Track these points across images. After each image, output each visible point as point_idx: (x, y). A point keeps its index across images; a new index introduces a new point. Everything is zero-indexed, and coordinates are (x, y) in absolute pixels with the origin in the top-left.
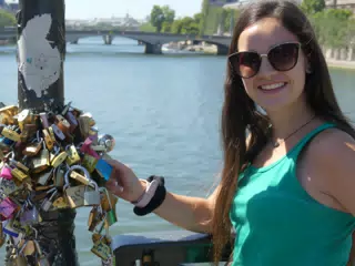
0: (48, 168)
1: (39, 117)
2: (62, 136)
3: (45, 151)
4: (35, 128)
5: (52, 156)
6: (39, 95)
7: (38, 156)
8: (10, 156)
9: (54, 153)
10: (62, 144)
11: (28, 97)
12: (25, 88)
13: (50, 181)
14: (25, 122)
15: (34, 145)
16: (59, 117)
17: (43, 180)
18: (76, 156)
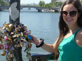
0: (16, 38)
1: (14, 26)
2: (19, 30)
3: (15, 33)
4: (13, 28)
5: (17, 35)
6: (14, 21)
7: (14, 35)
8: (7, 35)
9: (17, 34)
10: (19, 32)
11: (11, 21)
12: (11, 19)
13: (16, 41)
14: (11, 27)
15: (13, 32)
16: (19, 26)
17: (15, 40)
18: (22, 35)
